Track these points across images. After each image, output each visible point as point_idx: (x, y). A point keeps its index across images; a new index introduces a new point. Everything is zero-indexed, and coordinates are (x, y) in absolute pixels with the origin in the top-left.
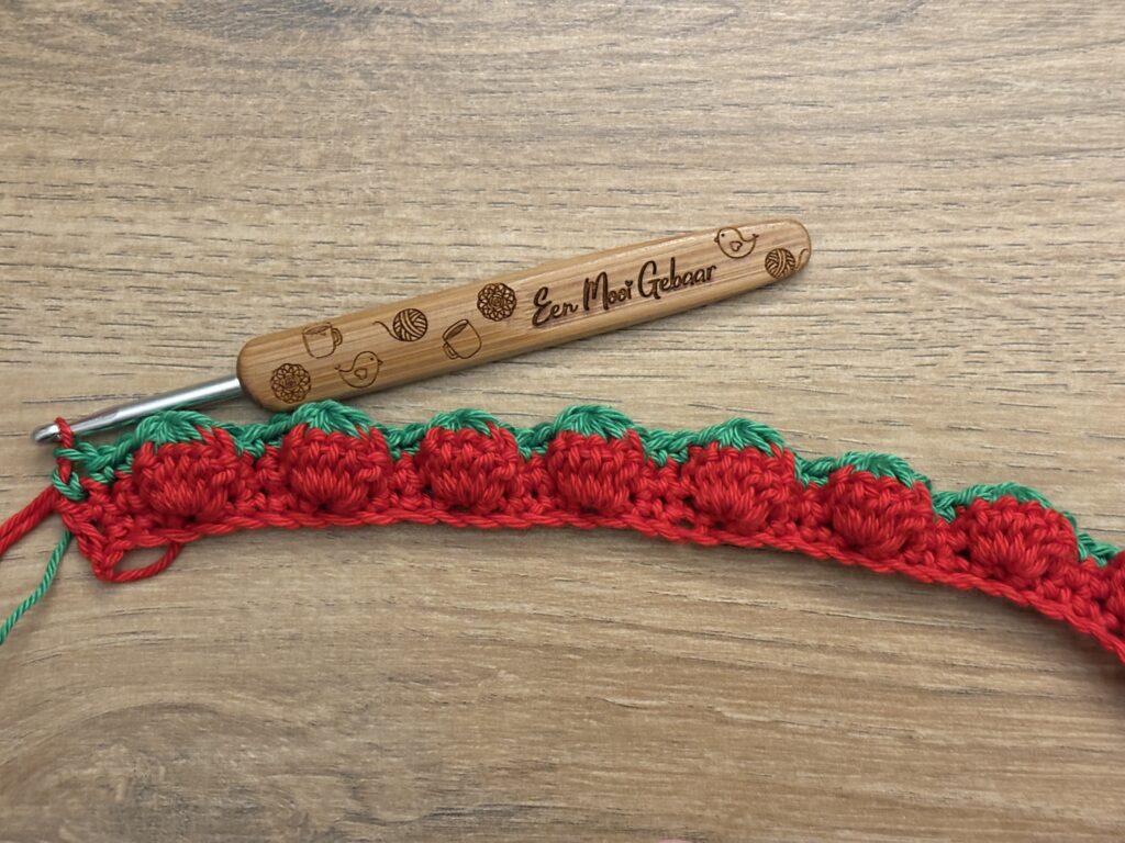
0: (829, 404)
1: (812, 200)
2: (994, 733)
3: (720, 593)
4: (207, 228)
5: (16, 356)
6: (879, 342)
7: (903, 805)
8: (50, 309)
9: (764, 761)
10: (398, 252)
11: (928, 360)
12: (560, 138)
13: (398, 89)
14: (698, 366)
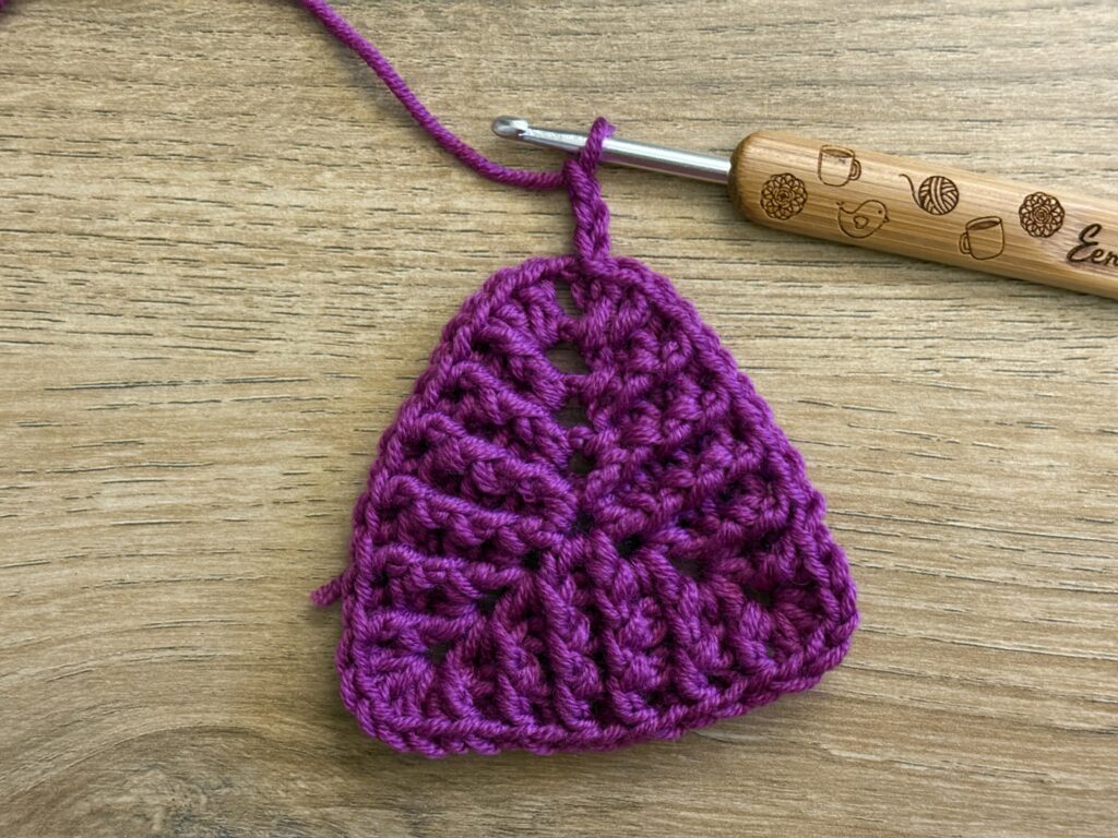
0: (962, 402)
4: (251, 191)
5: (36, 336)
6: (1023, 331)
8: (75, 283)
9: (875, 805)
10: (467, 221)
11: (1079, 352)
12: (656, 88)
13: (469, 29)
14: (811, 357)
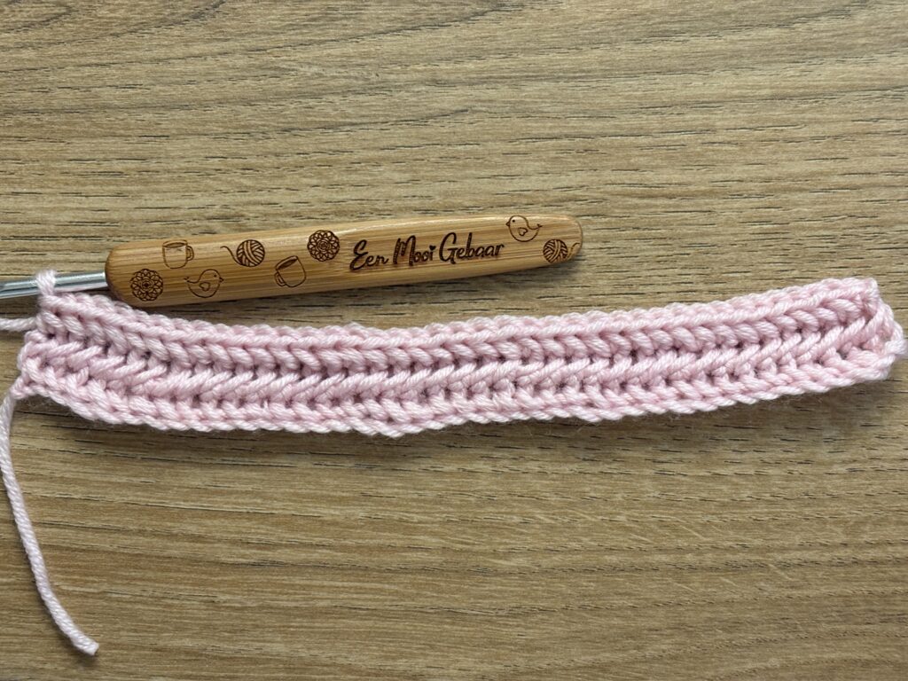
1: (133, 166)
2: (281, 597)
3: (59, 491)
7: (207, 656)
